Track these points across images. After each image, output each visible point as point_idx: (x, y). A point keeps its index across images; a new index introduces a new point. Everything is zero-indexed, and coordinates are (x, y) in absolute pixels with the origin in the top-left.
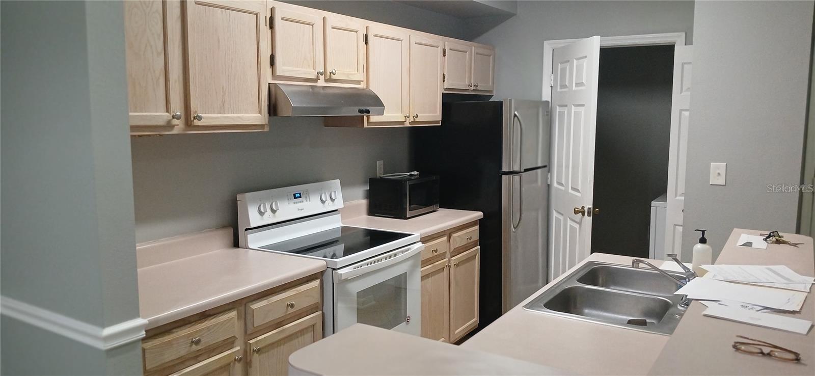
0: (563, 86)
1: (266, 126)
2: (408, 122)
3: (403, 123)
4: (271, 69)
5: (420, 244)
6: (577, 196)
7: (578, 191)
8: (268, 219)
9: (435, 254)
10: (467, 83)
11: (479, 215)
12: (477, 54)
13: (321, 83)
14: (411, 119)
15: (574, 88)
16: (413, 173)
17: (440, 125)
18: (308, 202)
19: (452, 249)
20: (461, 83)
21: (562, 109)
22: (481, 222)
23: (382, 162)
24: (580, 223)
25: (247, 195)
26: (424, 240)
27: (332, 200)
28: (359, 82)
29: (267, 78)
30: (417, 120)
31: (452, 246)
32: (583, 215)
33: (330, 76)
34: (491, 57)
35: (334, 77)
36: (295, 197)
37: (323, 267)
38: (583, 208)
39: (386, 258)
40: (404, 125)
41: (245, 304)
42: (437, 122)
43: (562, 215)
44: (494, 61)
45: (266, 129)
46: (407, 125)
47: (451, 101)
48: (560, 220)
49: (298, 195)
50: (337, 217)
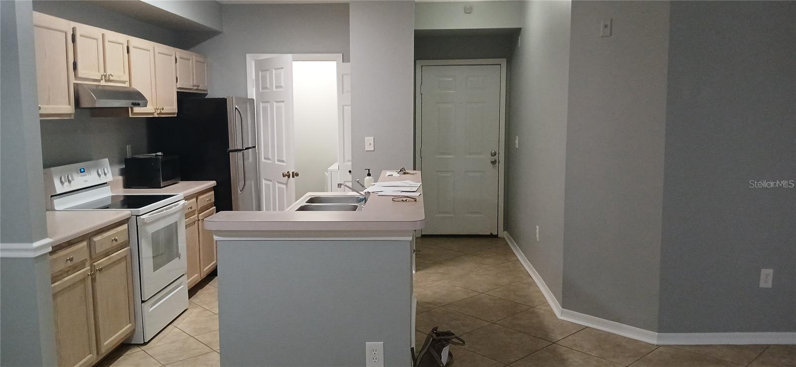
0: (264, 88)
1: (72, 115)
2: (156, 114)
3: (152, 114)
4: (74, 73)
5: (183, 201)
6: (282, 165)
7: (283, 161)
8: (67, 188)
9: (190, 210)
10: (191, 83)
11: (213, 183)
12: (197, 61)
13: (103, 83)
14: (159, 112)
15: (274, 89)
16: (159, 154)
17: (176, 116)
18: (90, 176)
19: (199, 207)
20: (188, 84)
21: (265, 105)
22: (214, 188)
23: (130, 146)
24: (286, 184)
25: (53, 169)
26: (187, 198)
27: (105, 174)
28: (124, 82)
29: (73, 81)
30: (163, 112)
31: (198, 206)
32: (289, 177)
33: (109, 78)
34: (206, 64)
35: (111, 78)
36: (81, 172)
37: (128, 215)
38: (288, 172)
39: (166, 209)
40: (153, 115)
41: (90, 238)
42: (174, 114)
43: (271, 181)
44: (207, 65)
45: (73, 117)
46: (156, 116)
47: (183, 97)
48: (269, 185)
49: (82, 170)
50: (108, 188)
